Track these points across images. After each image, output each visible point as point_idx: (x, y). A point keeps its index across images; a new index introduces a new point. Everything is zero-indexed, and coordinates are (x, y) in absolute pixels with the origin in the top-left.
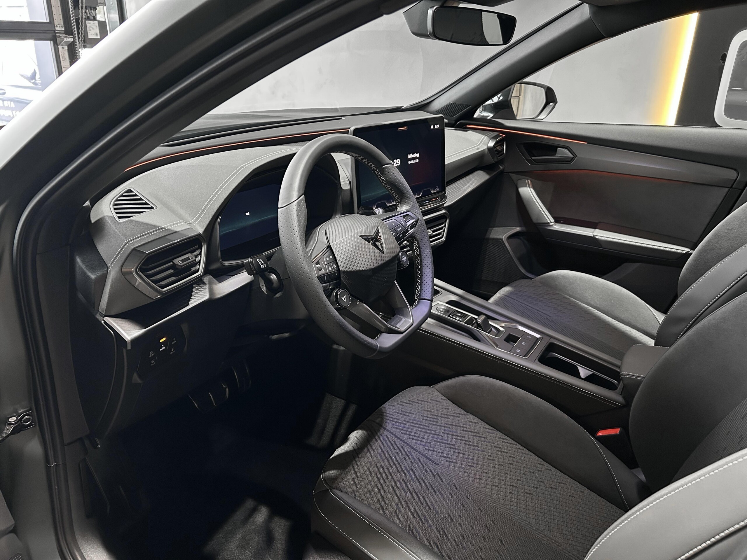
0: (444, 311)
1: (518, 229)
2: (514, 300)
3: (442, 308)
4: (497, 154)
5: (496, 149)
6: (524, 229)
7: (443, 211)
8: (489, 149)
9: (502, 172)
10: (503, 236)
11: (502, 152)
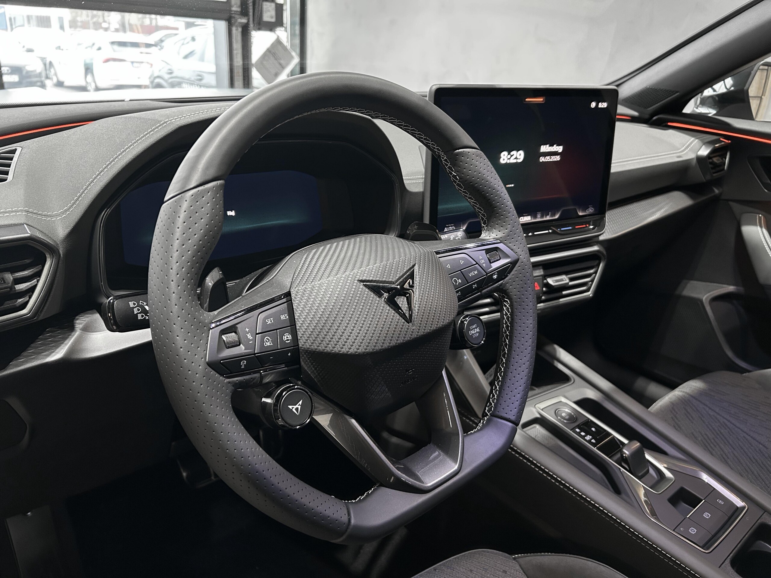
0: (567, 417)
1: (731, 288)
2: (705, 407)
3: (565, 412)
4: (712, 168)
5: (711, 160)
6: (741, 289)
7: (596, 248)
8: (700, 159)
9: (716, 199)
10: (704, 296)
11: (722, 168)
